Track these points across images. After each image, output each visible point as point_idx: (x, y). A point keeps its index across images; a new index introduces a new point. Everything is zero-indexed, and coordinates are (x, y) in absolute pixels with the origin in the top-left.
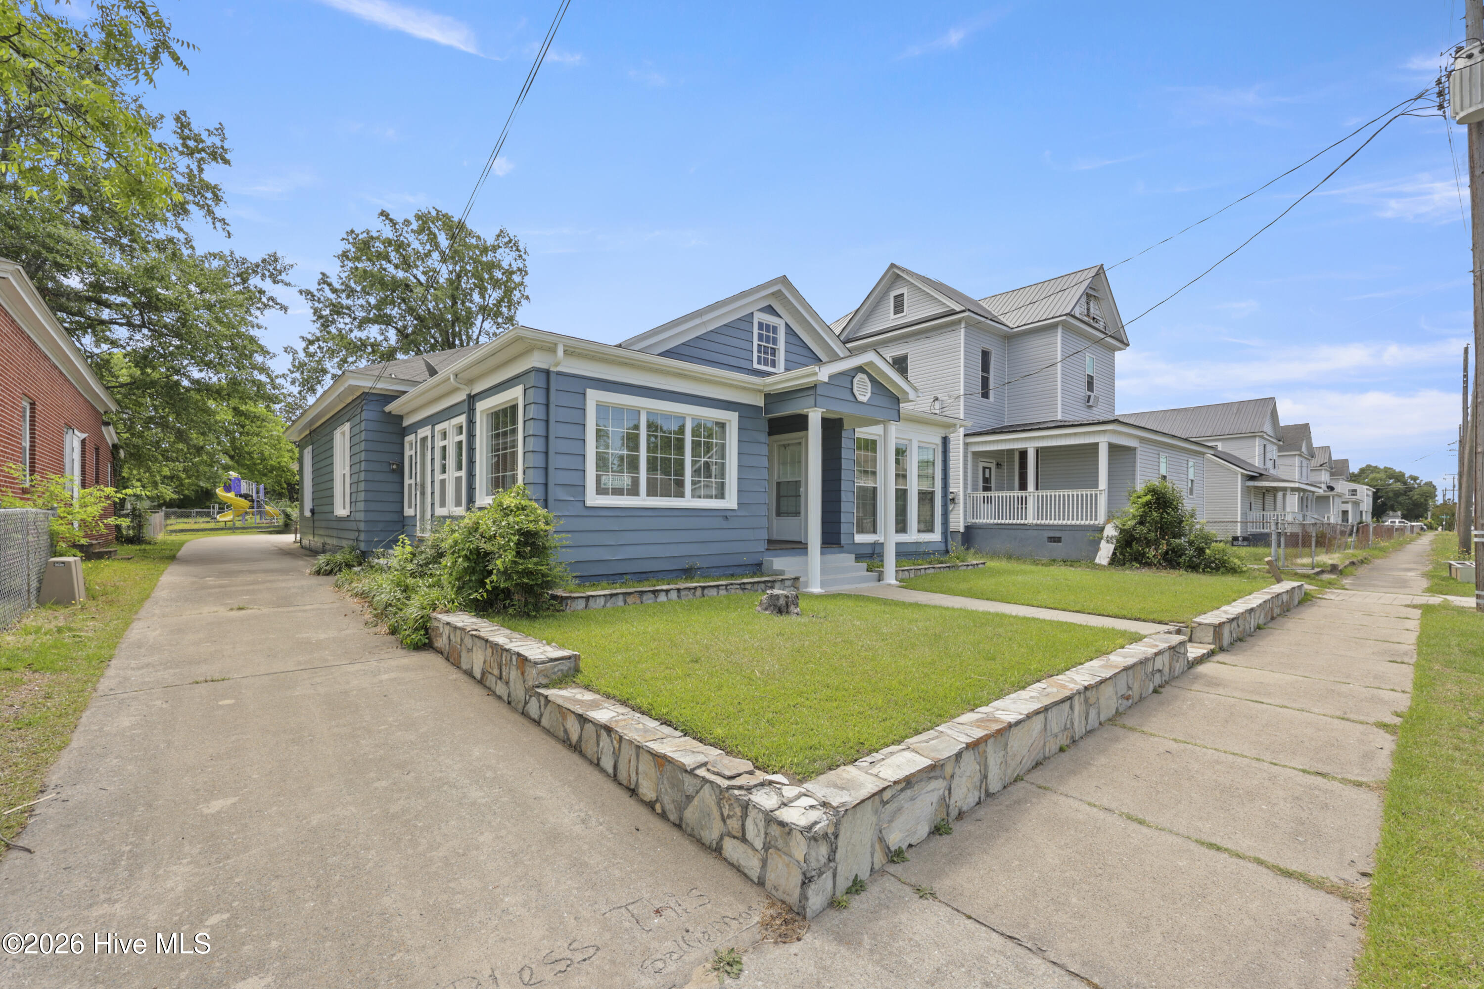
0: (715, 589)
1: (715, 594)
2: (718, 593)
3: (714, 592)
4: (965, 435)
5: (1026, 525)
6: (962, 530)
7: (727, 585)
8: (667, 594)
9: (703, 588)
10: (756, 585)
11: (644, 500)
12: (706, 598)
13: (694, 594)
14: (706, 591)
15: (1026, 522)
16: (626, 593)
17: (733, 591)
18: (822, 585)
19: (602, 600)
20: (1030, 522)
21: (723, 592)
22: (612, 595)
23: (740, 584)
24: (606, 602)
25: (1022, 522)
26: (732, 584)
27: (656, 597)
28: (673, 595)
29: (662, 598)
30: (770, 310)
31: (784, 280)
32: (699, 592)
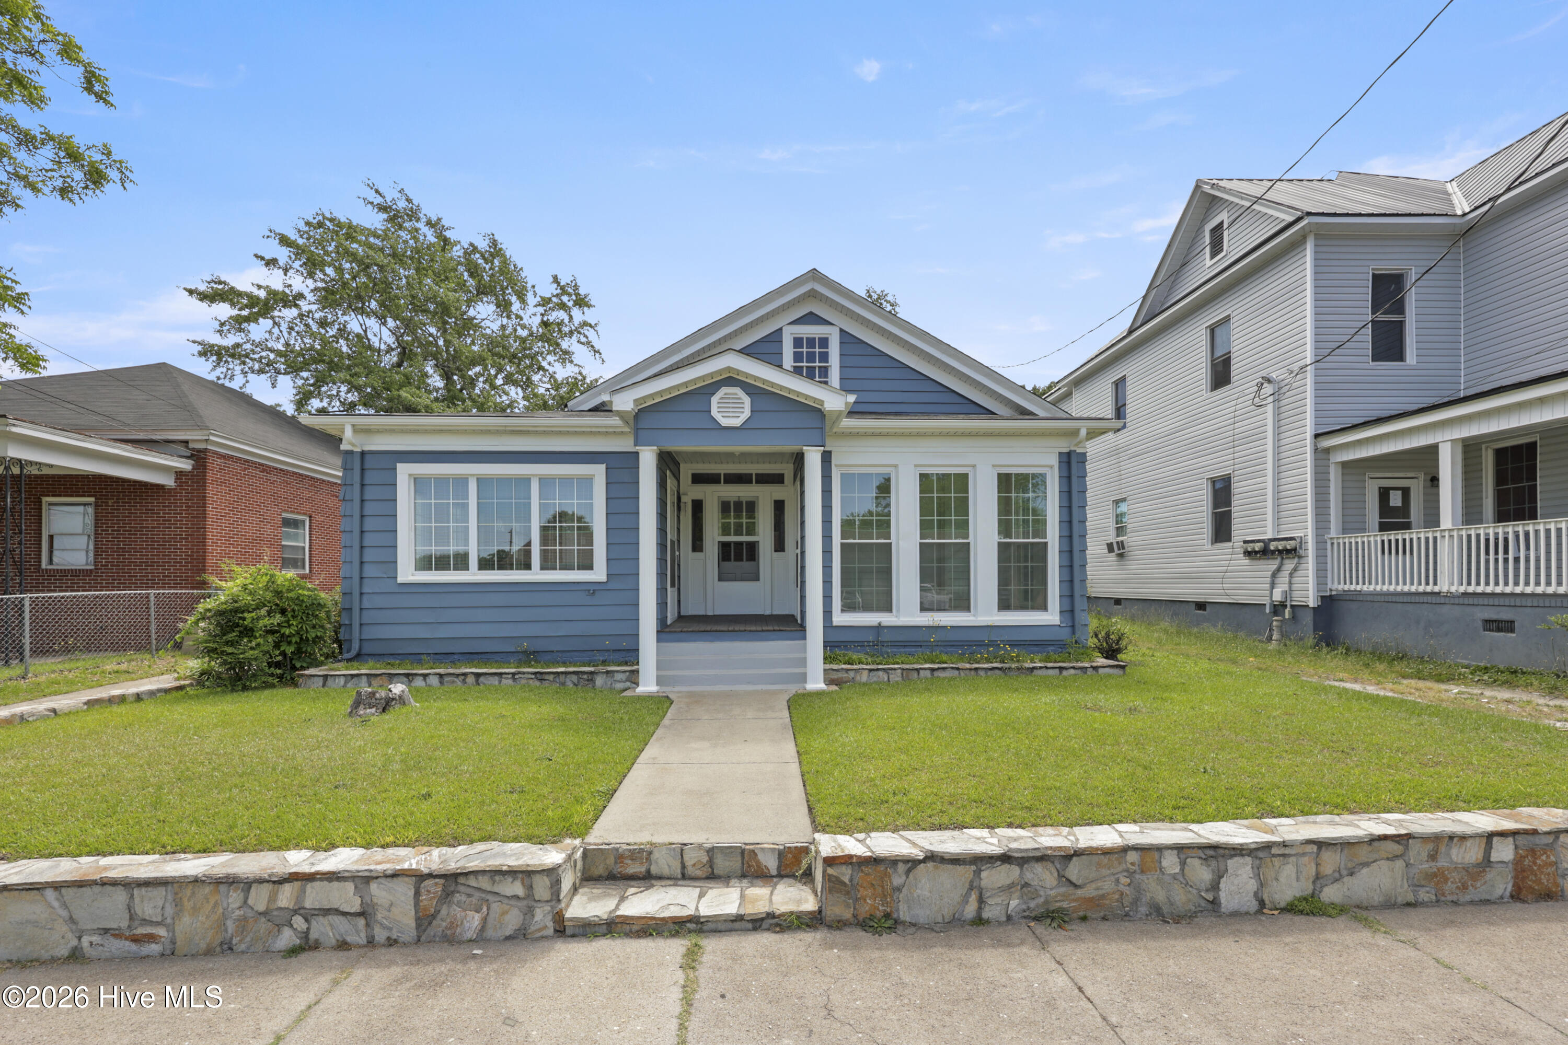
0: (496, 677)
1: (497, 683)
2: (500, 682)
3: (495, 681)
4: (1317, 436)
5: (1439, 593)
6: (1312, 602)
7: (514, 674)
8: (425, 680)
9: (478, 675)
10: (562, 677)
11: (474, 574)
12: (482, 687)
13: (464, 681)
14: (482, 679)
15: (1437, 589)
16: (371, 675)
17: (523, 681)
18: (659, 682)
19: (342, 680)
20: (1445, 589)
21: (508, 682)
22: (353, 676)
23: (535, 673)
24: (346, 683)
25: (1429, 589)
26: (519, 673)
27: (410, 682)
28: (434, 681)
29: (419, 682)
30: (811, 318)
31: (814, 275)
32: (471, 680)
